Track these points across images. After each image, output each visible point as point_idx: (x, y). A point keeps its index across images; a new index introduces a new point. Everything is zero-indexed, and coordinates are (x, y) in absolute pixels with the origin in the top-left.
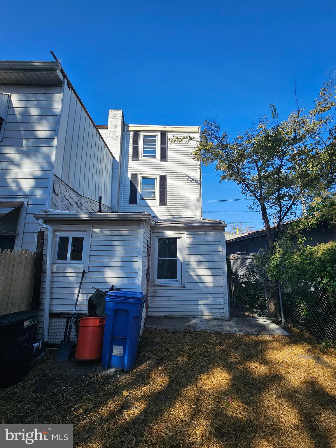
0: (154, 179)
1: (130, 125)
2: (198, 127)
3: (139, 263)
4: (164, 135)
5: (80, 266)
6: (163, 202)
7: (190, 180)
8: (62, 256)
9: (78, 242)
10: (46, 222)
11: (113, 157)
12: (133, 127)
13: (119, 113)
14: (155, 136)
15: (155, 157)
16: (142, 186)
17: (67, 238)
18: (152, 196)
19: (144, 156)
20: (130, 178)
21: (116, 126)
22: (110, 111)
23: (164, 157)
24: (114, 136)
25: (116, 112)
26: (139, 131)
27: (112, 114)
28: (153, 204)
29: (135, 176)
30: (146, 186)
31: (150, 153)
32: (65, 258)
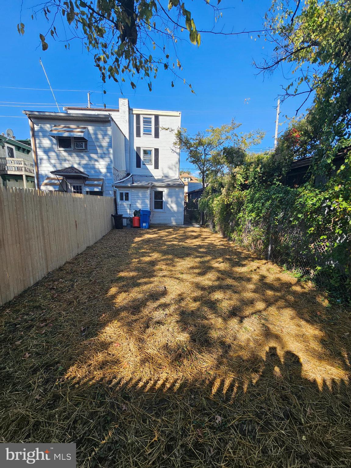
0: (151, 151)
1: (133, 109)
2: (180, 112)
3: (148, 202)
4: (157, 117)
5: (129, 203)
6: (156, 167)
7: (173, 152)
8: (122, 199)
9: (127, 194)
10: (116, 187)
11: (125, 136)
12: (136, 111)
13: (126, 101)
14: (151, 118)
15: (151, 134)
16: (144, 156)
17: (123, 193)
18: (150, 163)
19: (144, 134)
20: (136, 150)
21: (124, 112)
22: (120, 99)
23: (157, 135)
24: (124, 120)
25: (124, 100)
26: (140, 114)
27: (121, 102)
28: (151, 167)
29: (139, 148)
30: (146, 156)
31: (147, 132)
32: (123, 200)
